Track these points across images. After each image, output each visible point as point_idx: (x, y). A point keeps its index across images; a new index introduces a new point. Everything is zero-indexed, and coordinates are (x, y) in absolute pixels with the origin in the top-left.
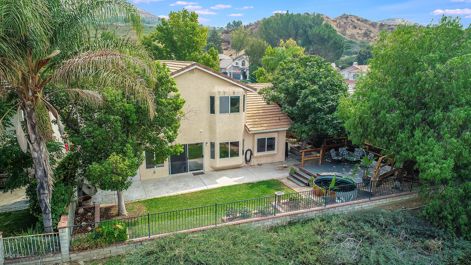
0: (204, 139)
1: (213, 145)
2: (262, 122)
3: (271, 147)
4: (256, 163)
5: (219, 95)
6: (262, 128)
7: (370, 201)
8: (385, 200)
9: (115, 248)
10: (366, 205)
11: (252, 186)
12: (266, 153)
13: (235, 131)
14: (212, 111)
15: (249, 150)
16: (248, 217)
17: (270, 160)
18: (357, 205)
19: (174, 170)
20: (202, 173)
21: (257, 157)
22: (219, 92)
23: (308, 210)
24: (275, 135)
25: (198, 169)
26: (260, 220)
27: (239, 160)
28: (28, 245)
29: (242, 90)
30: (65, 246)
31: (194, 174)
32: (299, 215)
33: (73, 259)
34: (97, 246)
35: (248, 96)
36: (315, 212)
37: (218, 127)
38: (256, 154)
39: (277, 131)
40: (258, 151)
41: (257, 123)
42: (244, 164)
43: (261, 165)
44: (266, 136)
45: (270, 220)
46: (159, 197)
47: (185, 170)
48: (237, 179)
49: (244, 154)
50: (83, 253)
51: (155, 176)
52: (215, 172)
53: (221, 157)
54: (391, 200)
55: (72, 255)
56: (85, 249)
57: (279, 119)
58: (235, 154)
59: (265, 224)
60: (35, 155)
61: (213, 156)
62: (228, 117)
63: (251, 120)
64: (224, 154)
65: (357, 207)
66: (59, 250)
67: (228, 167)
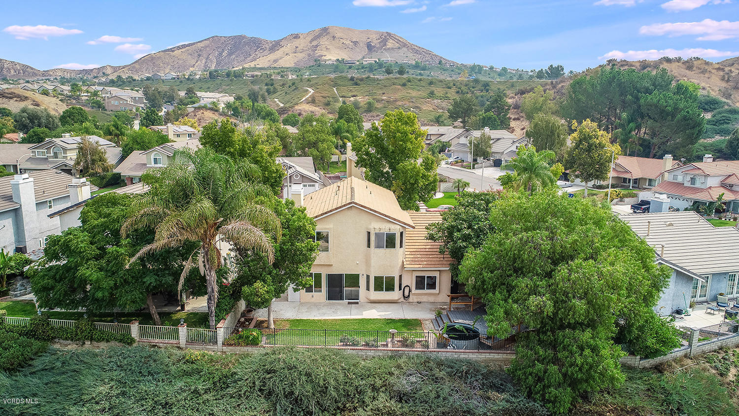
0: (360, 270)
1: (368, 277)
2: (423, 259)
3: (432, 286)
4: (416, 300)
5: (375, 231)
6: (419, 266)
7: (477, 353)
8: (497, 354)
9: (251, 348)
10: (474, 356)
11: (391, 322)
12: (426, 291)
13: (390, 266)
14: (369, 246)
15: (407, 286)
16: (357, 345)
17: (432, 299)
18: (463, 354)
19: (331, 297)
20: (357, 303)
21: (414, 294)
22: (375, 228)
23: (410, 349)
24: (437, 274)
25: (354, 298)
26: (364, 350)
27: (396, 295)
28: (199, 335)
29: (399, 227)
30: (220, 340)
31: (349, 303)
32: (400, 352)
33: (224, 350)
34: (239, 344)
35: (407, 232)
36: (416, 353)
37: (372, 261)
38: (414, 291)
39: (439, 271)
40: (417, 288)
41: (416, 259)
42: (402, 299)
43: (420, 303)
44: (426, 274)
45: (372, 351)
46: (305, 319)
47: (341, 299)
48: (383, 313)
49: (402, 289)
50: (230, 348)
51: (313, 300)
52: (370, 304)
53: (375, 290)
54: (505, 356)
55: (223, 348)
56: (231, 345)
57: (444, 258)
58: (390, 288)
59: (367, 354)
60: (208, 278)
61: (368, 289)
62: (385, 252)
63: (412, 256)
64: (379, 287)
65: (462, 356)
66: (216, 343)
67: (384, 300)
